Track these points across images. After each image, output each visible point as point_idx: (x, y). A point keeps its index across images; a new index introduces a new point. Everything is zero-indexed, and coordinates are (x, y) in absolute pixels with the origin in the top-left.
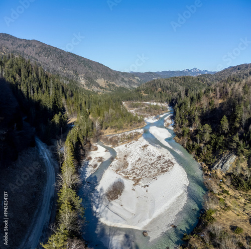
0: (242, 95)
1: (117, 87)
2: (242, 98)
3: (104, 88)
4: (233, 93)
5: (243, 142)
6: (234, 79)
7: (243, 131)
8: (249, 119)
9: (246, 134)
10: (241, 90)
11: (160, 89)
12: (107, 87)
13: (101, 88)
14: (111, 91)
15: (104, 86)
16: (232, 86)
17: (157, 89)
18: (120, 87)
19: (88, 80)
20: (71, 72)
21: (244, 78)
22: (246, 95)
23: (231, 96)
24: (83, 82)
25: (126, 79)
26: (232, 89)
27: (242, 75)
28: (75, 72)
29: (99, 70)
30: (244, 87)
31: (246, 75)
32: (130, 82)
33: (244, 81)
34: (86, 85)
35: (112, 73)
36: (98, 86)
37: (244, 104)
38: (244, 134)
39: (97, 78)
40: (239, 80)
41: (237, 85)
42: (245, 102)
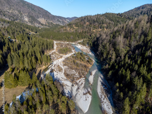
0: (133, 29)
1: (54, 25)
2: (133, 31)
3: (44, 25)
4: (127, 28)
5: (131, 61)
6: (128, 17)
7: (131, 53)
8: (136, 46)
9: (133, 56)
10: (133, 25)
11: (87, 23)
12: (47, 24)
13: (42, 25)
14: (50, 27)
15: (44, 24)
16: (127, 23)
17: (85, 23)
18: (56, 24)
19: (31, 18)
20: (16, 12)
21: (136, 17)
22: (137, 29)
23: (125, 29)
24: (26, 19)
25: (61, 20)
26: (126, 25)
27: (134, 15)
28: (20, 12)
29: (40, 12)
30: (135, 24)
31: (138, 14)
32: (63, 22)
33: (136, 19)
34: (29, 22)
35: (50, 15)
36: (40, 23)
37: (134, 35)
38: (132, 56)
39: (38, 18)
40: (132, 19)
41: (130, 22)
42: (135, 34)
